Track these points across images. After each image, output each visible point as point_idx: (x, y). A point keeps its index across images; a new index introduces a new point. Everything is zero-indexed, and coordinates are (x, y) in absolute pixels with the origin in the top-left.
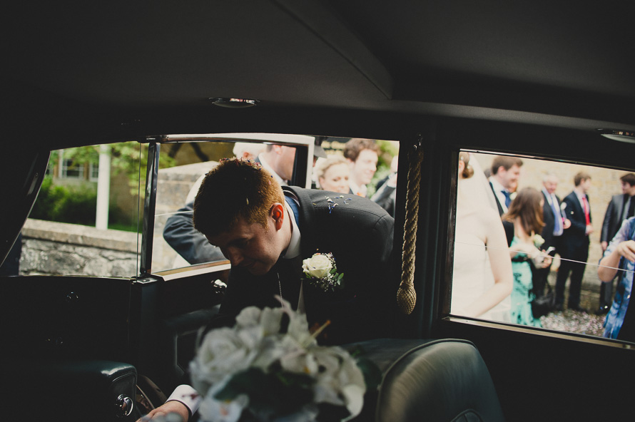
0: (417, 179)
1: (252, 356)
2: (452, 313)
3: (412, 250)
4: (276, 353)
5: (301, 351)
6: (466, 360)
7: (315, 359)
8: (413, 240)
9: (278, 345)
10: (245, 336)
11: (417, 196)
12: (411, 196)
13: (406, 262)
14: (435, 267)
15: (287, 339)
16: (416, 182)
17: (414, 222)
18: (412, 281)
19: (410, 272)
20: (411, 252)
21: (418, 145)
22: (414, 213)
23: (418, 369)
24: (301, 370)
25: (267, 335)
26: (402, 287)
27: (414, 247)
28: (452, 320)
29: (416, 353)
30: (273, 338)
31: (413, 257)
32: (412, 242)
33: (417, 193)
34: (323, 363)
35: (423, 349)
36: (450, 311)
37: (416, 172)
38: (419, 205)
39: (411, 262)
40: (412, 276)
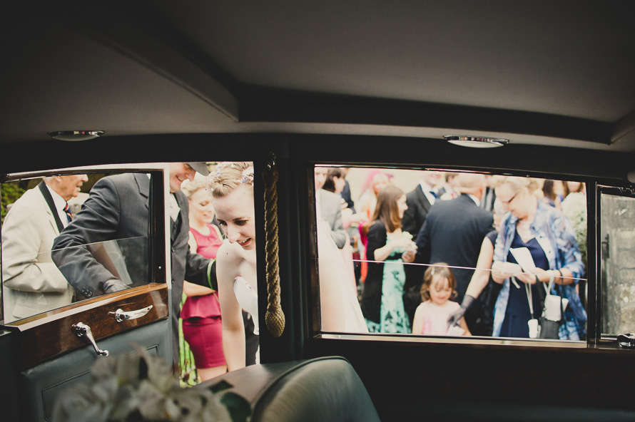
0: (274, 199)
1: (108, 410)
2: (322, 330)
3: (276, 272)
4: (133, 403)
5: (160, 396)
6: (339, 377)
7: (176, 402)
8: (276, 261)
9: (134, 394)
10: (99, 390)
11: (275, 216)
12: (269, 217)
13: (271, 284)
14: (301, 286)
15: (145, 386)
16: (273, 202)
17: (274, 243)
18: (279, 303)
19: (276, 294)
20: (275, 274)
21: (272, 165)
22: (274, 233)
23: (290, 394)
24: (162, 416)
25: (122, 385)
26: (269, 310)
27: (277, 268)
28: (324, 336)
29: (287, 377)
30: (130, 388)
31: (278, 278)
32: (275, 264)
33: (275, 213)
34: (184, 405)
35: (293, 373)
36: (320, 329)
37: (272, 192)
38: (279, 224)
39: (276, 284)
40: (279, 299)
